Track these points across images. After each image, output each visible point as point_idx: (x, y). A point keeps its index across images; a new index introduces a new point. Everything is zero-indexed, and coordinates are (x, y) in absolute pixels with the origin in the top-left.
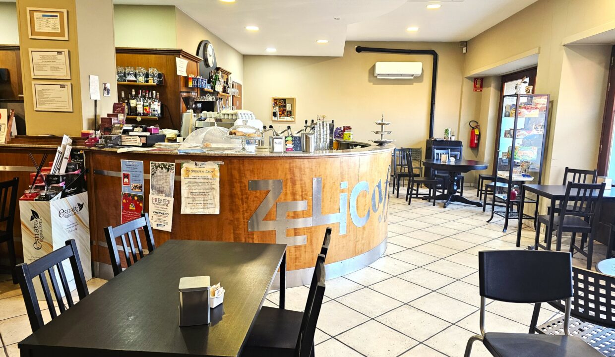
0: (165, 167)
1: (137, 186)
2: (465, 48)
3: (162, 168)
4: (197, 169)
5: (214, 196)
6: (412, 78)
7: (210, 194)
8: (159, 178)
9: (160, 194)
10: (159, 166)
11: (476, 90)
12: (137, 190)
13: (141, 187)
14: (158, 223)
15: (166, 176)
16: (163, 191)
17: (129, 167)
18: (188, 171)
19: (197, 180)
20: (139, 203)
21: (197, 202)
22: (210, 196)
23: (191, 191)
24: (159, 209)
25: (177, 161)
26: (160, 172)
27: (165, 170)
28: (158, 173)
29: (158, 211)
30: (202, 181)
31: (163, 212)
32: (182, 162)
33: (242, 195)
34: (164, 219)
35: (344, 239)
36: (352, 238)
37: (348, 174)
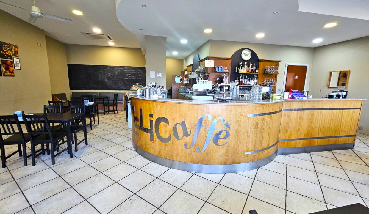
35: (152, 143)
36: (157, 146)
37: (153, 110)
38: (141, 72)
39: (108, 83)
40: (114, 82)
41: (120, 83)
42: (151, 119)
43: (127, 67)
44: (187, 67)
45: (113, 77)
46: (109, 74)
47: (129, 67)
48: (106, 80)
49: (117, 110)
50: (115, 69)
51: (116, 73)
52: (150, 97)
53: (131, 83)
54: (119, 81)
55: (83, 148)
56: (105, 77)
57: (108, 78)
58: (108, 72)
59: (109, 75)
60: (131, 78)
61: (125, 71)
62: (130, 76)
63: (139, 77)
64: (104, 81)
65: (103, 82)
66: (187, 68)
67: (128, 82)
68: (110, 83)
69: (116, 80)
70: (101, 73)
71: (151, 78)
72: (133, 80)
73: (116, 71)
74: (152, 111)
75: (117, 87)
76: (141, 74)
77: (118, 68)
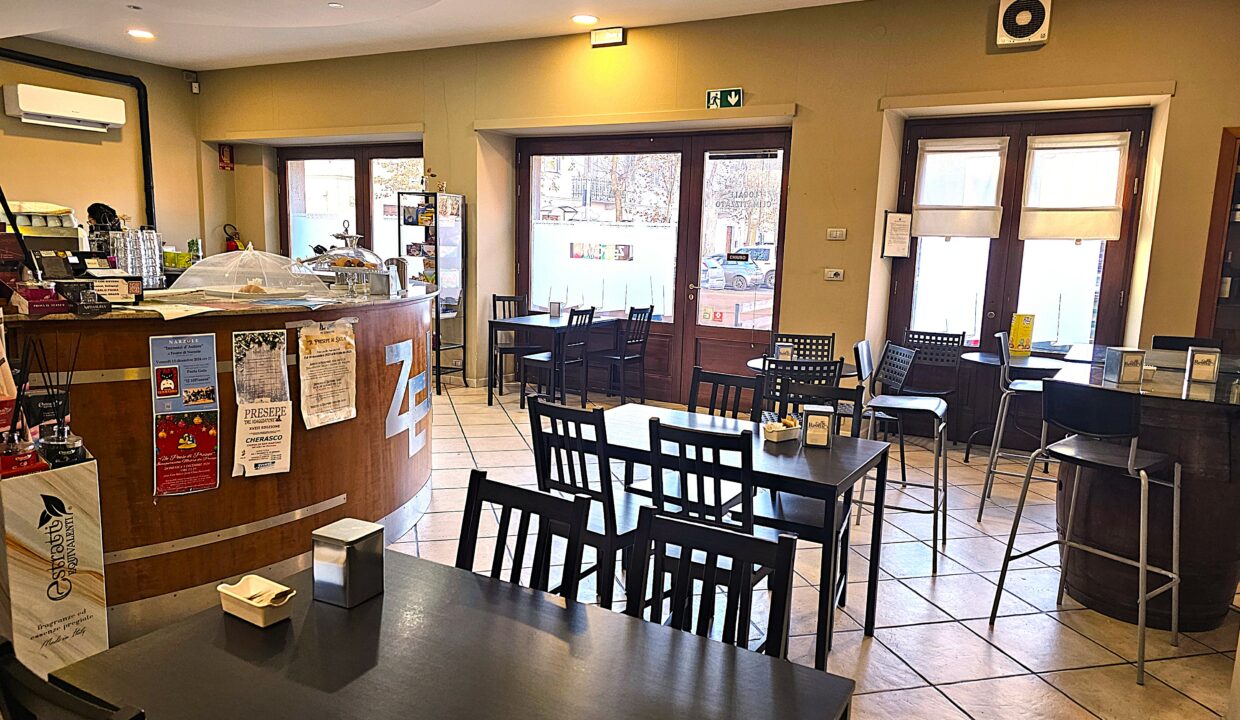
0: (265, 341)
1: (199, 392)
2: (195, 85)
3: (260, 344)
4: (324, 337)
5: (347, 383)
6: (105, 130)
7: (343, 381)
8: (252, 365)
9: (257, 400)
10: (253, 340)
11: (224, 168)
12: (201, 401)
13: (213, 391)
14: (257, 462)
15: (269, 359)
16: (263, 391)
17: (173, 351)
18: (309, 342)
19: (325, 359)
20: (208, 431)
21: (324, 401)
22: (342, 386)
23: (315, 381)
24: (261, 430)
25: (289, 325)
26: (255, 352)
27: (266, 347)
28: (250, 355)
29: (256, 436)
30: (331, 358)
31: (269, 435)
32: (299, 326)
33: (379, 375)
34: (271, 449)
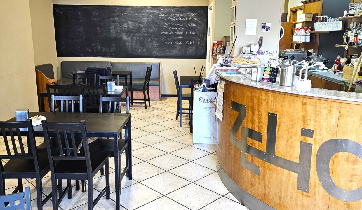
35: (304, 198)
36: (320, 206)
37: (316, 121)
38: (196, 19)
39: (128, 42)
40: (139, 40)
41: (152, 42)
42: (305, 139)
43: (167, 7)
44: (302, 2)
45: (139, 29)
46: (130, 23)
47: (170, 7)
48: (124, 37)
49: (149, 100)
50: (143, 13)
51: (145, 20)
52: (292, 86)
53: (174, 43)
54: (150, 37)
55: (129, 186)
56: (122, 30)
57: (129, 32)
58: (129, 20)
59: (131, 27)
60: (174, 31)
61: (161, 17)
62: (172, 26)
63: (190, 28)
64: (121, 39)
65: (118, 40)
66: (302, 4)
67: (167, 40)
68: (132, 43)
69: (144, 36)
70: (114, 22)
71: (246, 34)
72: (178, 35)
73: (144, 17)
74: (312, 123)
75: (145, 50)
76: (194, 22)
77: (148, 9)
